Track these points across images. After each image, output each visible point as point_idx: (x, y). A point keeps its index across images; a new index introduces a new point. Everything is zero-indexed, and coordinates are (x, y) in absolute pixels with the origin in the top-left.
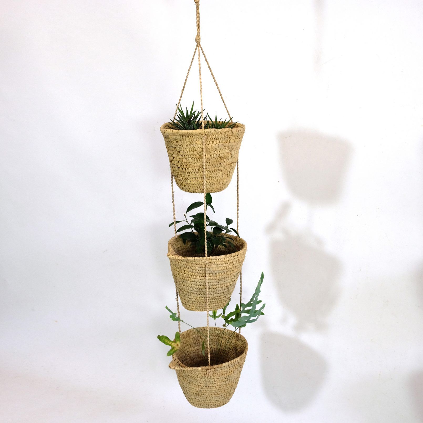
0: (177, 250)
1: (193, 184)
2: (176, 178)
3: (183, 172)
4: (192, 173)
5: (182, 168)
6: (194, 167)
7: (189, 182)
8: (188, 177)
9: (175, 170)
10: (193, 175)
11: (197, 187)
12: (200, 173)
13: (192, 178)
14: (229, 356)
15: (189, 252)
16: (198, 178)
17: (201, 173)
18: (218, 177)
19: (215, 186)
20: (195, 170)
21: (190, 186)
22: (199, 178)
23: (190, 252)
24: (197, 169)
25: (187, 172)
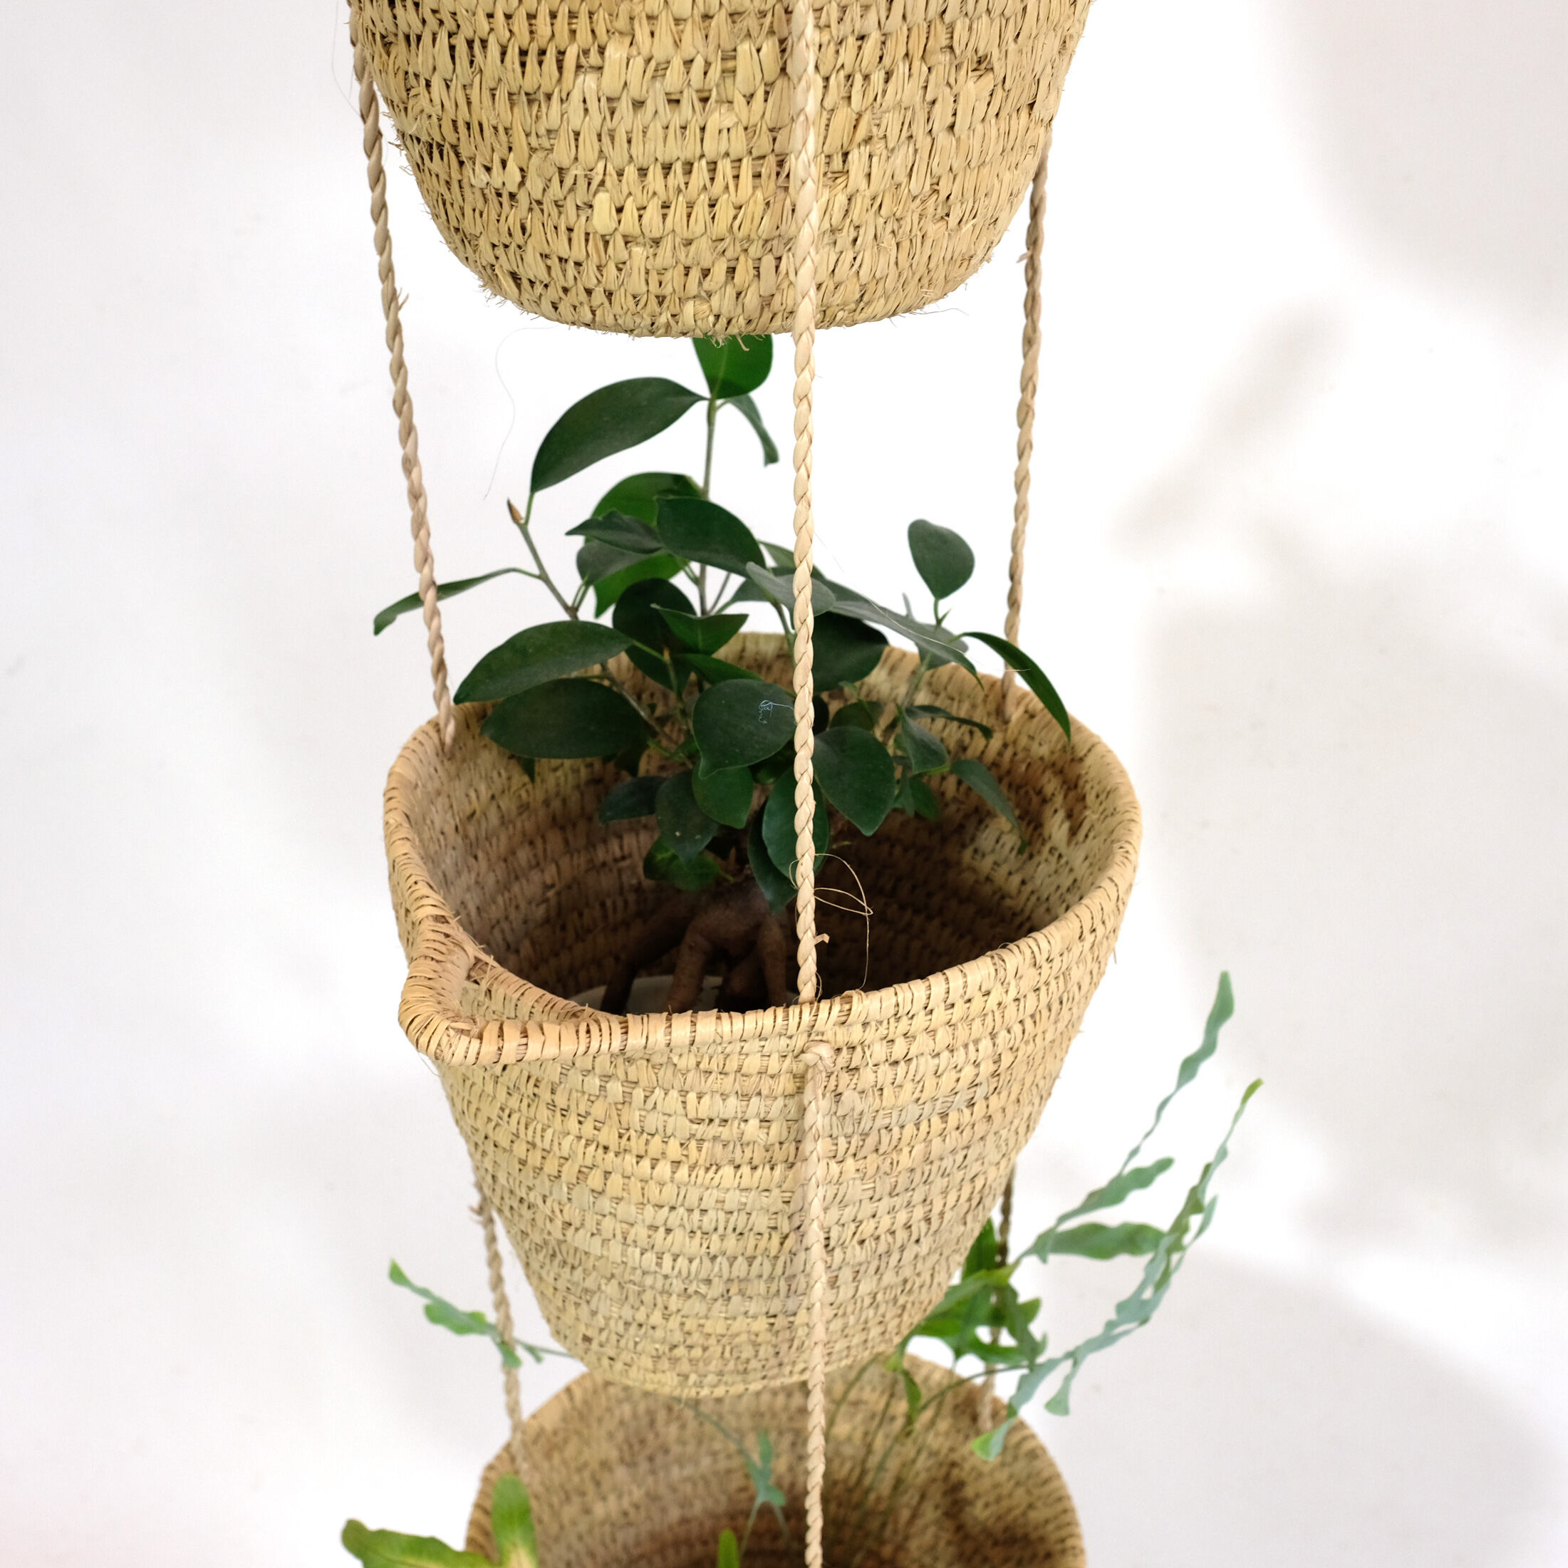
0: (466, 837)
1: (657, 242)
2: (436, 165)
3: (530, 102)
4: (638, 104)
5: (513, 54)
6: (665, 26)
7: (603, 218)
8: (589, 150)
9: (425, 74)
10: (656, 129)
11: (695, 274)
12: (740, 101)
13: (643, 172)
14: (895, 1532)
15: (563, 828)
16: (713, 167)
17: (750, 98)
18: (943, 138)
19: (903, 255)
20: (677, 63)
21: (611, 270)
22: (725, 167)
23: (574, 825)
24: (711, 58)
25: (584, 101)
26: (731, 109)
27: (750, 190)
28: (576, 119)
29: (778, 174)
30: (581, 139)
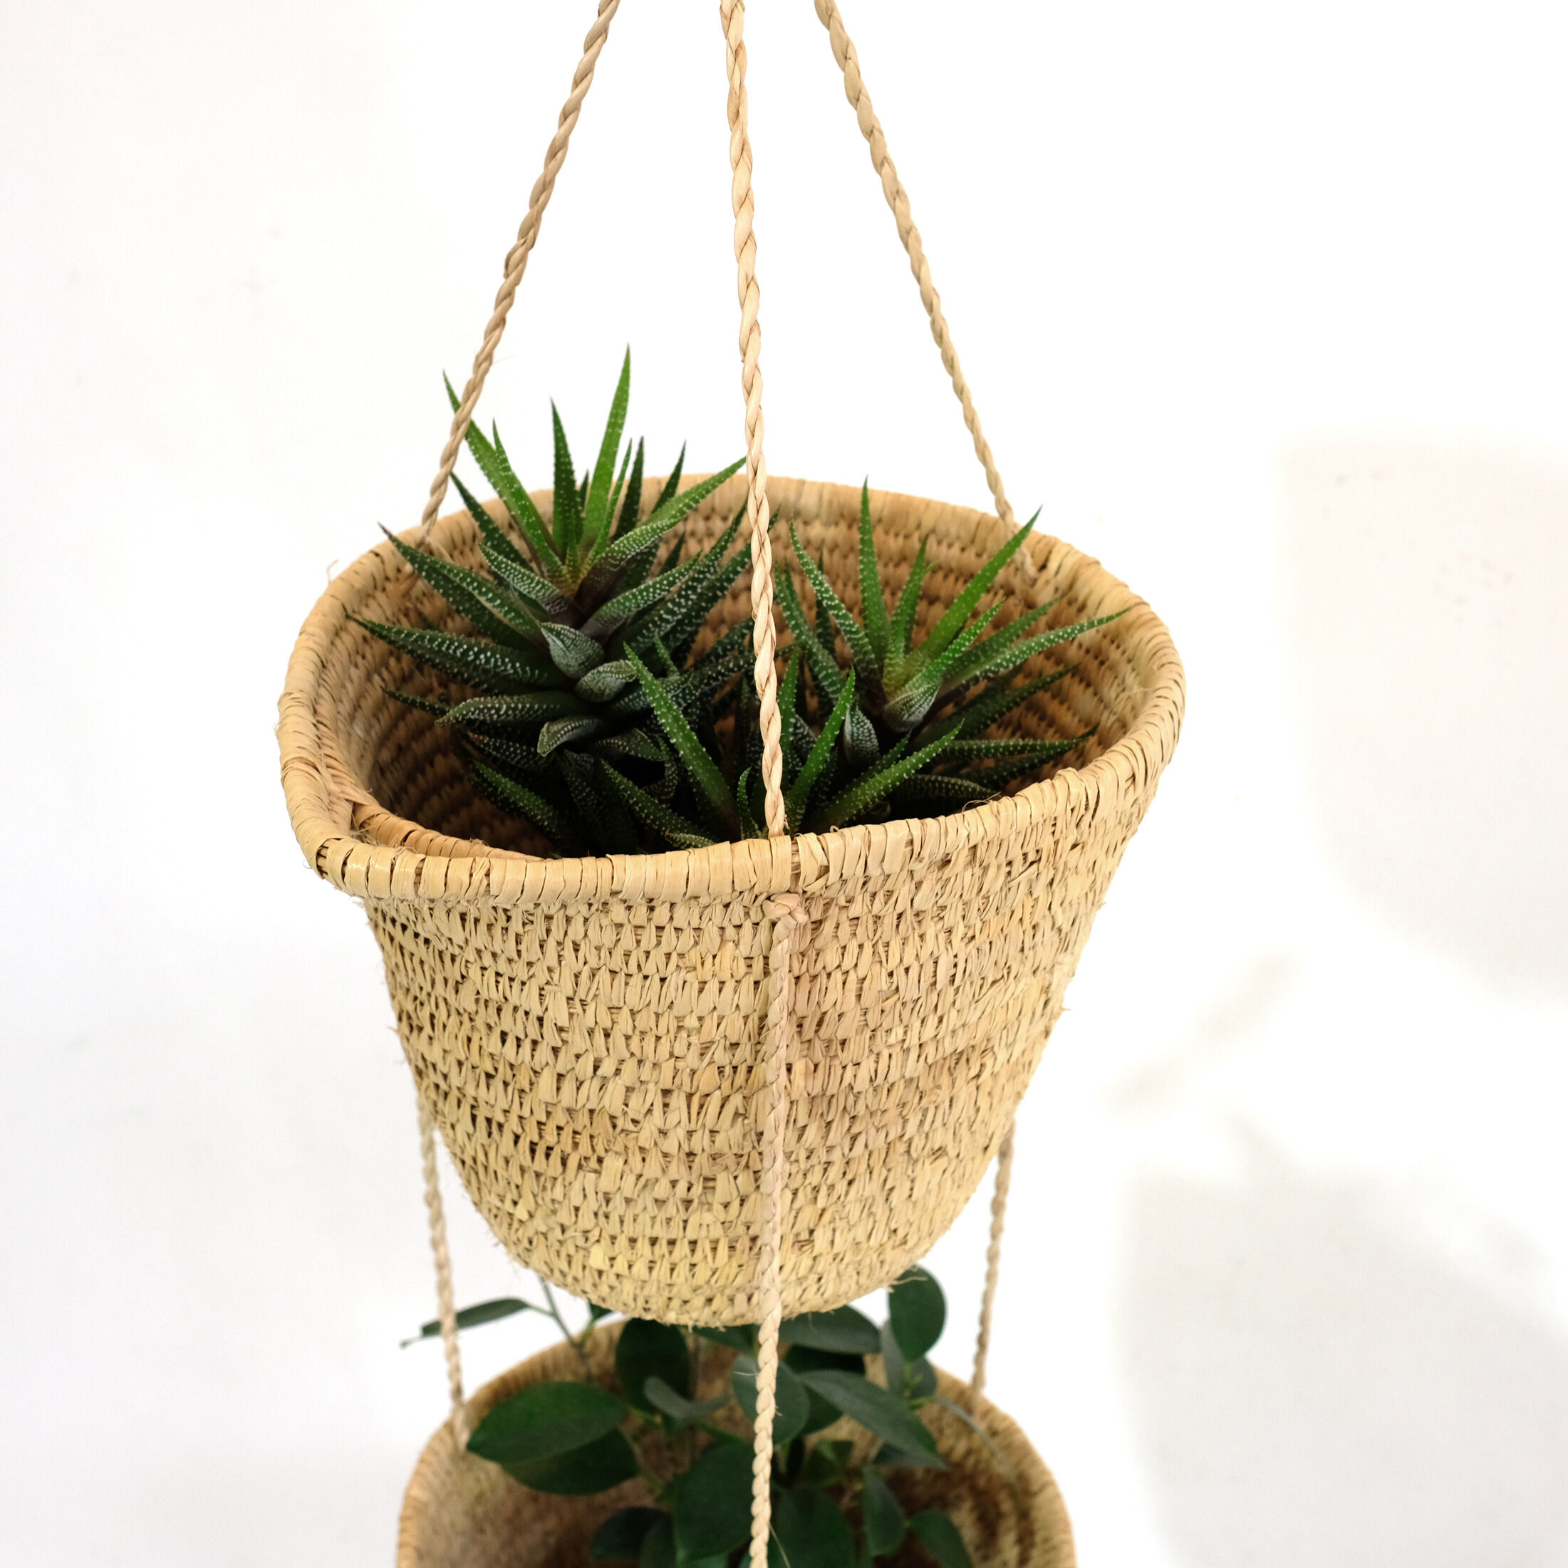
1: (644, 1282)
3: (538, 1178)
4: (630, 1201)
5: (524, 1143)
6: (654, 1156)
7: (598, 1260)
8: (586, 1220)
10: (645, 1218)
11: (677, 1301)
12: (718, 1206)
13: (633, 1241)
16: (693, 1244)
24: (694, 1181)
25: (584, 1190)
26: (709, 1210)
27: (726, 1259)
28: (576, 1199)
29: (751, 1249)
30: (580, 1213)
